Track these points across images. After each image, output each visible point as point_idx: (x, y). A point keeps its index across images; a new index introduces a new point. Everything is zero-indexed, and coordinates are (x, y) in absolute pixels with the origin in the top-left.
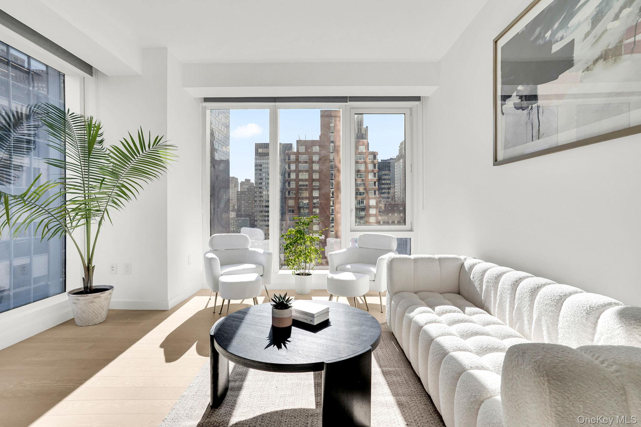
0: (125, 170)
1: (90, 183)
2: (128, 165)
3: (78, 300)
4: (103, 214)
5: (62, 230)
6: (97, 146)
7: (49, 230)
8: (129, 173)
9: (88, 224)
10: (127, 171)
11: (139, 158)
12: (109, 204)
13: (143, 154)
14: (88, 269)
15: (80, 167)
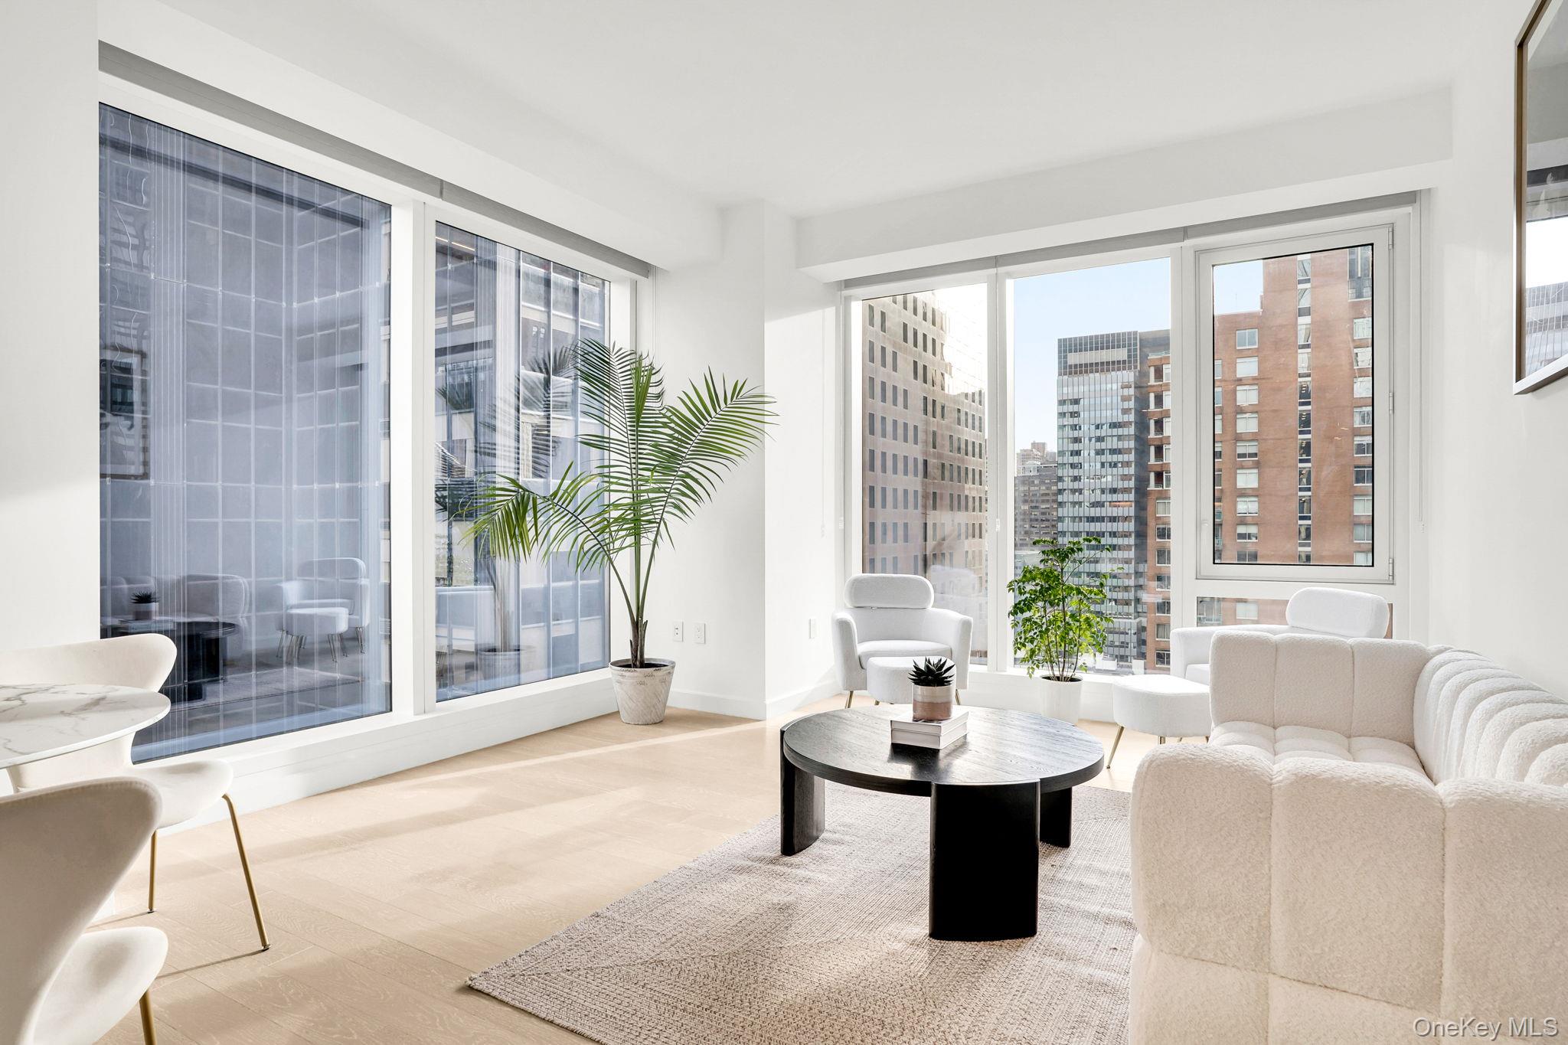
0: (689, 446)
1: (640, 472)
2: (693, 438)
3: (622, 676)
4: (658, 528)
5: (601, 555)
6: (654, 405)
7: (585, 554)
8: (696, 453)
9: (637, 545)
10: (692, 449)
11: (710, 423)
12: (666, 509)
13: (718, 416)
14: (638, 626)
15: (627, 445)
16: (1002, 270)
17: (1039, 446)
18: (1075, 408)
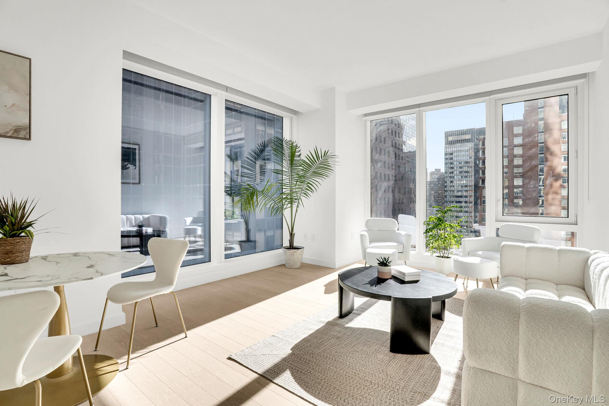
1: (293, 182)
2: (310, 170)
3: (286, 252)
4: (299, 201)
5: (280, 210)
6: (298, 159)
7: (274, 210)
8: (311, 175)
9: (291, 207)
10: (310, 174)
11: (317, 165)
12: (301, 195)
13: (319, 163)
14: (292, 235)
15: (288, 173)
16: (421, 109)
17: (438, 170)
18: (451, 156)
